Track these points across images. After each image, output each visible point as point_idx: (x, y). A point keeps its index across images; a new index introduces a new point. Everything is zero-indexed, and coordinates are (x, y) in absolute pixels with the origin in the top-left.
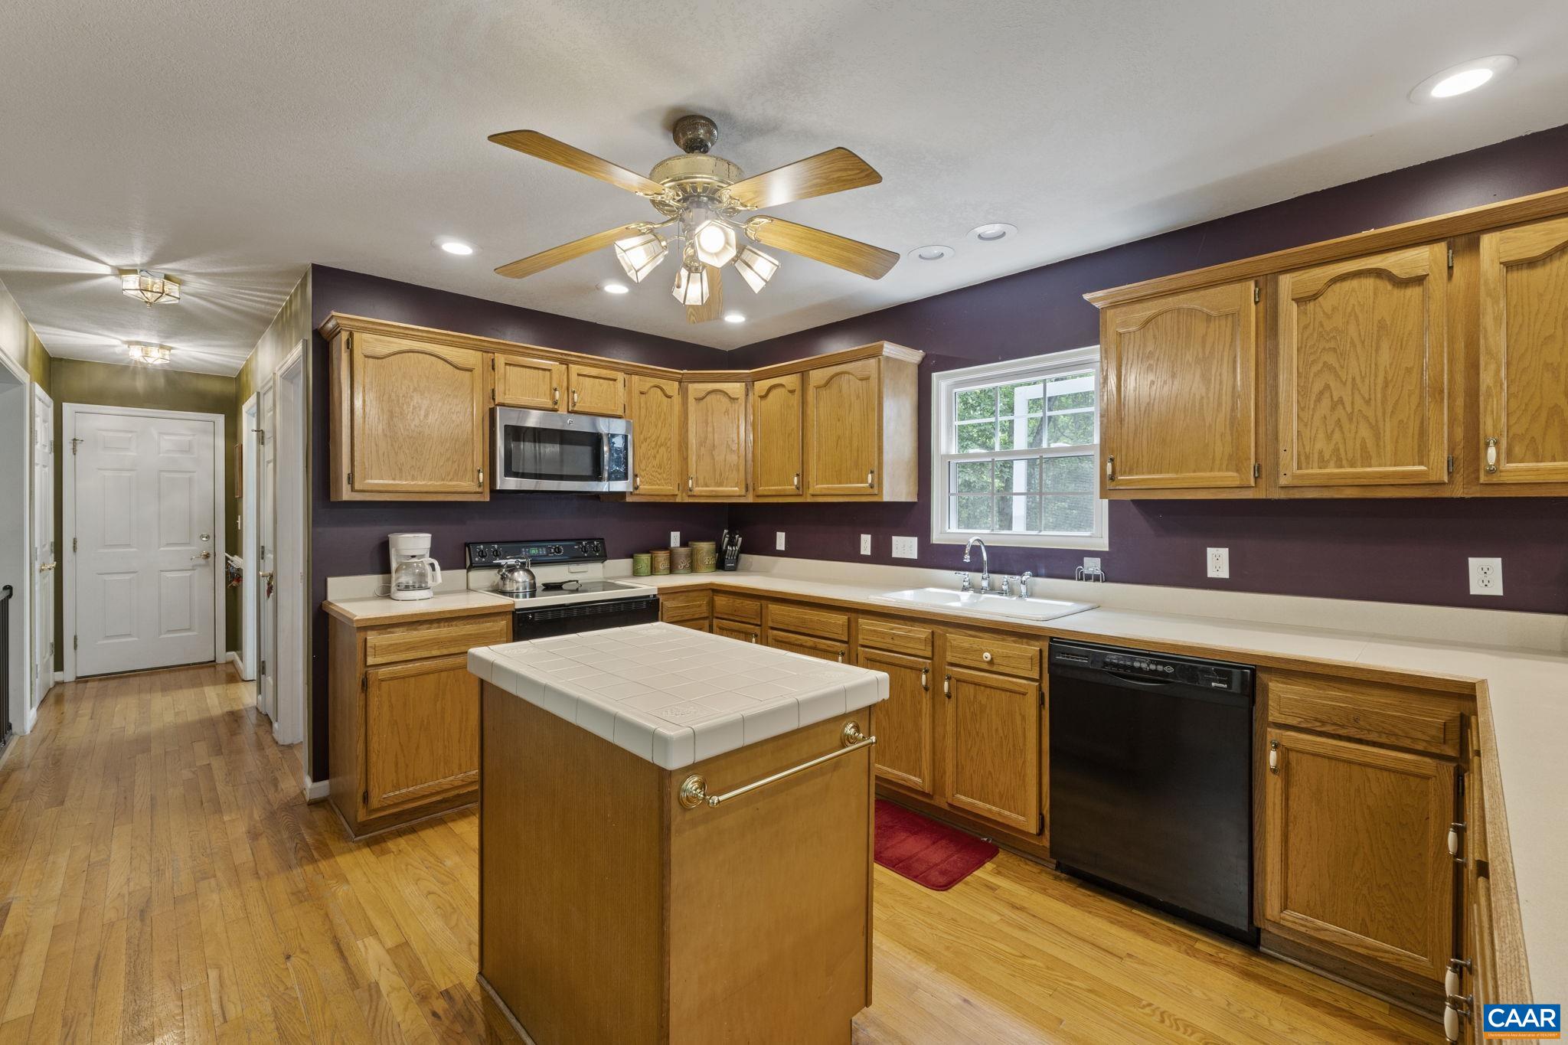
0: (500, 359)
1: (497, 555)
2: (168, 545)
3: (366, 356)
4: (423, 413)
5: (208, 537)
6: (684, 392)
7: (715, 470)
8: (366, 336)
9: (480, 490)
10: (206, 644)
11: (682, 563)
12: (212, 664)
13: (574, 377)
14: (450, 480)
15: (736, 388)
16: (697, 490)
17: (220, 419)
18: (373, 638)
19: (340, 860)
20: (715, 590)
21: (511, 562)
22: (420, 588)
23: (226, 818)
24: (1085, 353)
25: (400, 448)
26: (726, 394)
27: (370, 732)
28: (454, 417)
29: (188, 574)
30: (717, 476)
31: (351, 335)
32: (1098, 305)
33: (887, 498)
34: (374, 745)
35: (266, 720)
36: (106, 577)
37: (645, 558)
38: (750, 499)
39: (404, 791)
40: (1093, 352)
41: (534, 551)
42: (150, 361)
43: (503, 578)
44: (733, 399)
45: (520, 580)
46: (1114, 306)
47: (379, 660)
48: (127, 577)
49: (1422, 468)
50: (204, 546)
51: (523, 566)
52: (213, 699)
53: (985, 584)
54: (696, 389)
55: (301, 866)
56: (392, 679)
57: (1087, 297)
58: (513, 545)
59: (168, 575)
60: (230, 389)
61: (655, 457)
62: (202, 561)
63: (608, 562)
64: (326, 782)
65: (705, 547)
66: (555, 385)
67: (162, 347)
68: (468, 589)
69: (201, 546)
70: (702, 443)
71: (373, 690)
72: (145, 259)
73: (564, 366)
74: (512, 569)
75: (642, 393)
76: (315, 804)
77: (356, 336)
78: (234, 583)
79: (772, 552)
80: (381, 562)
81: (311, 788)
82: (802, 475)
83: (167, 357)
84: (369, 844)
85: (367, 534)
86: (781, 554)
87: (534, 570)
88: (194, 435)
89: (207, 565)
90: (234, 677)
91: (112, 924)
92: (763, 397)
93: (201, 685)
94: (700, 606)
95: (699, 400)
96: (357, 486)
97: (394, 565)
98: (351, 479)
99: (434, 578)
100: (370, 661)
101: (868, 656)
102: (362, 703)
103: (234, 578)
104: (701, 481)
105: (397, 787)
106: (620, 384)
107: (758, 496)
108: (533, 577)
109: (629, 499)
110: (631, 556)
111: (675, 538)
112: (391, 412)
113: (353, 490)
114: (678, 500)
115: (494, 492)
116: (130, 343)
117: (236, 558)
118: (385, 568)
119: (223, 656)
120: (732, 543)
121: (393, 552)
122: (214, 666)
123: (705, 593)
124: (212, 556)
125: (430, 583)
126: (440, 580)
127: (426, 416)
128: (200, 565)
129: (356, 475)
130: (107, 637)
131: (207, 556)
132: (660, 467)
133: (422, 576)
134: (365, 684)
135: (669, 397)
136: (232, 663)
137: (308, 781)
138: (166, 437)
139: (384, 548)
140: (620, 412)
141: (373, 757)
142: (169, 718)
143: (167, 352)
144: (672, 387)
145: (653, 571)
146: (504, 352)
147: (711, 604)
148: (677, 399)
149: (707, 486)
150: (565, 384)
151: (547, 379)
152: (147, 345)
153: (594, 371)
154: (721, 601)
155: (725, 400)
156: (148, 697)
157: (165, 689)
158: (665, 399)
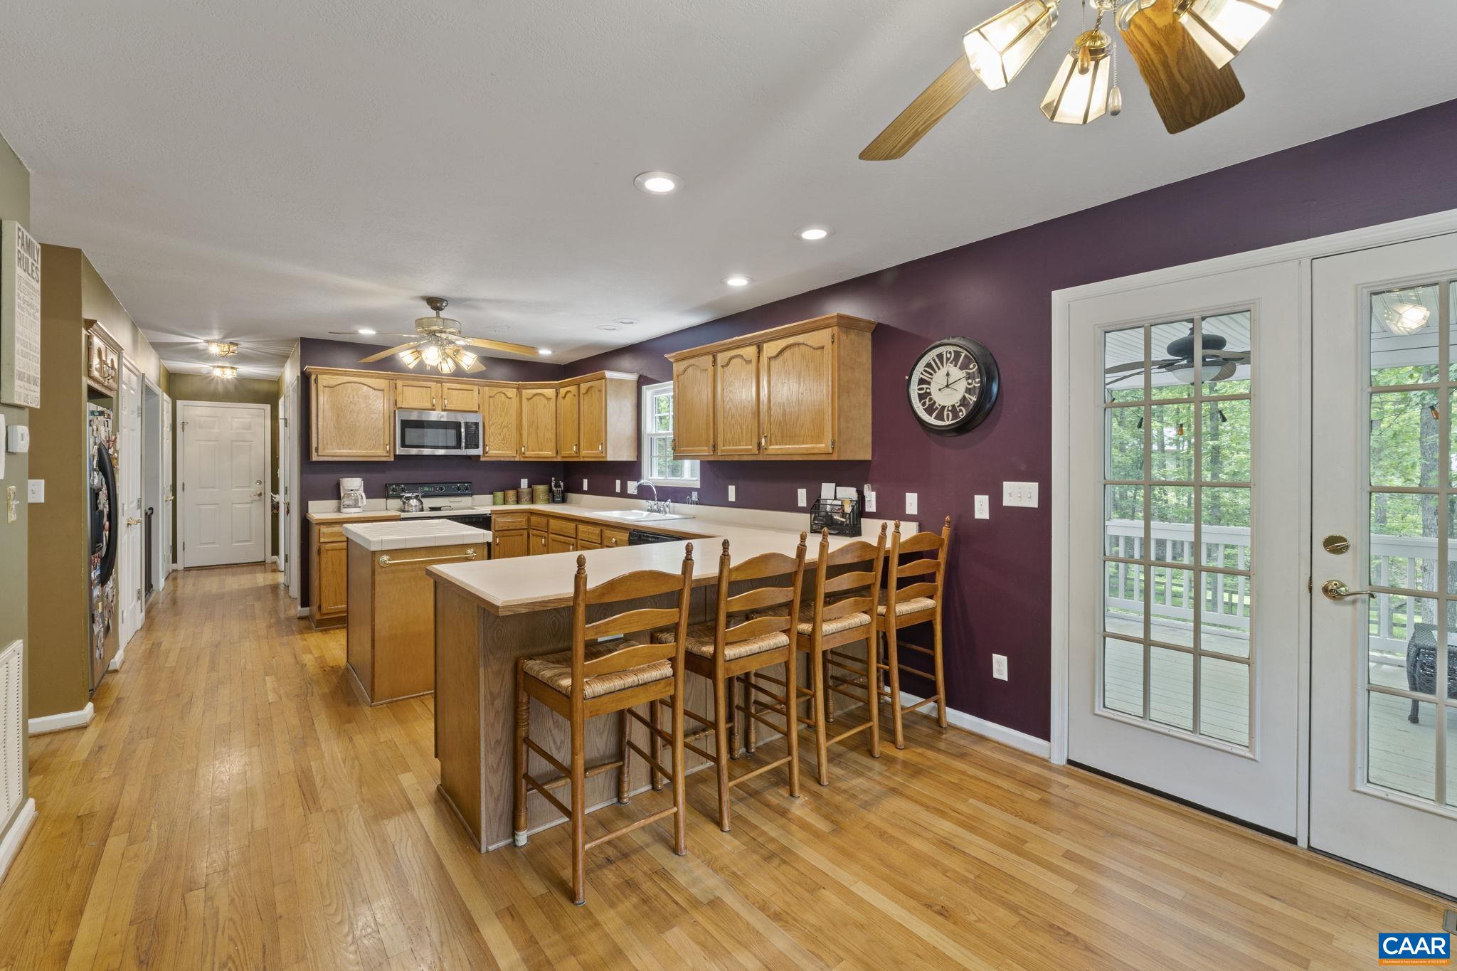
0: (400, 383)
1: (403, 491)
2: (237, 487)
3: (324, 387)
4: (356, 414)
5: (260, 483)
6: (520, 394)
7: (538, 442)
8: (324, 376)
9: (388, 455)
10: (259, 551)
11: (525, 497)
12: (263, 563)
13: (445, 390)
14: (371, 450)
15: (550, 392)
16: (528, 453)
17: (268, 407)
18: (324, 529)
19: (306, 635)
20: (532, 513)
21: (410, 495)
22: (355, 507)
23: (257, 622)
24: (665, 385)
25: (343, 433)
26: (544, 396)
27: (322, 576)
28: (373, 416)
29: (248, 506)
30: (540, 445)
31: (317, 376)
32: (671, 360)
33: (609, 458)
34: (324, 581)
35: (287, 587)
36: (202, 507)
37: (500, 495)
38: (559, 459)
39: (339, 606)
40: (668, 385)
41: (426, 489)
42: (225, 376)
43: (404, 503)
44: (549, 399)
45: (414, 504)
46: (677, 361)
47: (326, 540)
48: (214, 507)
49: (751, 447)
50: (257, 488)
51: (417, 497)
52: (261, 579)
53: (655, 507)
54: (527, 393)
55: (288, 636)
56: (332, 550)
57: (666, 356)
58: (413, 486)
59: (237, 506)
60: (273, 388)
61: (500, 434)
62: (258, 498)
63: (475, 497)
64: (308, 608)
65: (541, 489)
66: (433, 395)
67: (232, 368)
68: (387, 509)
69: (256, 488)
70: (530, 426)
71: (323, 555)
72: (220, 337)
73: (440, 385)
74: (408, 499)
75: (490, 397)
76: (301, 618)
77: (319, 376)
78: (275, 511)
79: (580, 491)
80: (336, 493)
81: (300, 610)
82: (578, 446)
83: (235, 374)
84: (321, 631)
85: (328, 478)
86: (585, 493)
87: (423, 500)
88: (252, 418)
89: (260, 500)
90: (275, 570)
91: (203, 648)
92: (564, 398)
93: (255, 573)
94: (521, 522)
95: (529, 399)
96: (320, 454)
97: (342, 495)
98: (317, 449)
99: (362, 503)
100: (322, 540)
101: (583, 545)
102: (318, 560)
103: (275, 507)
104: (530, 448)
105: (336, 604)
106: (476, 393)
107: (563, 457)
108: (422, 503)
109: (482, 459)
110: (492, 493)
111: (524, 483)
112: (338, 415)
113: (318, 455)
114: (517, 459)
115: (395, 455)
116: (214, 367)
117: (277, 496)
118: (338, 497)
119: (270, 558)
120: (557, 486)
121: (341, 487)
122: (264, 565)
123: (525, 514)
124: (263, 495)
125: (360, 504)
126: (365, 503)
127: (357, 416)
128: (255, 500)
129: (319, 447)
130: (201, 544)
131: (260, 495)
132: (504, 439)
133: (356, 501)
134: (319, 552)
135: (510, 398)
136: (275, 563)
137: (299, 608)
138: (237, 420)
139: (338, 485)
140: (476, 409)
141: (323, 588)
142: (235, 587)
143: (235, 371)
144: (512, 393)
145: (505, 502)
146: (402, 379)
147: (529, 520)
148: (515, 401)
149: (534, 451)
150: (440, 395)
151: (429, 392)
152: (223, 367)
153: (458, 386)
154: (533, 519)
155: (543, 399)
156: (224, 577)
157: (233, 575)
158: (507, 400)
